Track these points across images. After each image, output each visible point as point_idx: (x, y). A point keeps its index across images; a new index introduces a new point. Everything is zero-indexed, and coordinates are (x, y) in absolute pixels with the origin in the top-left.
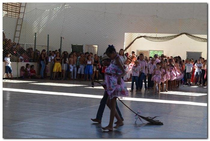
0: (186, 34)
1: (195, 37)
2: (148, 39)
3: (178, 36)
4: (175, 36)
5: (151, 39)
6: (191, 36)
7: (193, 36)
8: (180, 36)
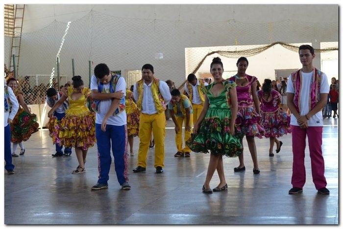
0: (281, 43)
1: (294, 47)
3: (269, 47)
4: (265, 47)
5: (229, 56)
6: (289, 45)
7: (291, 46)
8: (272, 47)
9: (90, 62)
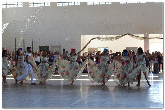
0: (129, 34)
2: (100, 39)
3: (123, 36)
4: (121, 36)
5: (103, 40)
7: (134, 36)
8: (125, 36)
9: (33, 41)
